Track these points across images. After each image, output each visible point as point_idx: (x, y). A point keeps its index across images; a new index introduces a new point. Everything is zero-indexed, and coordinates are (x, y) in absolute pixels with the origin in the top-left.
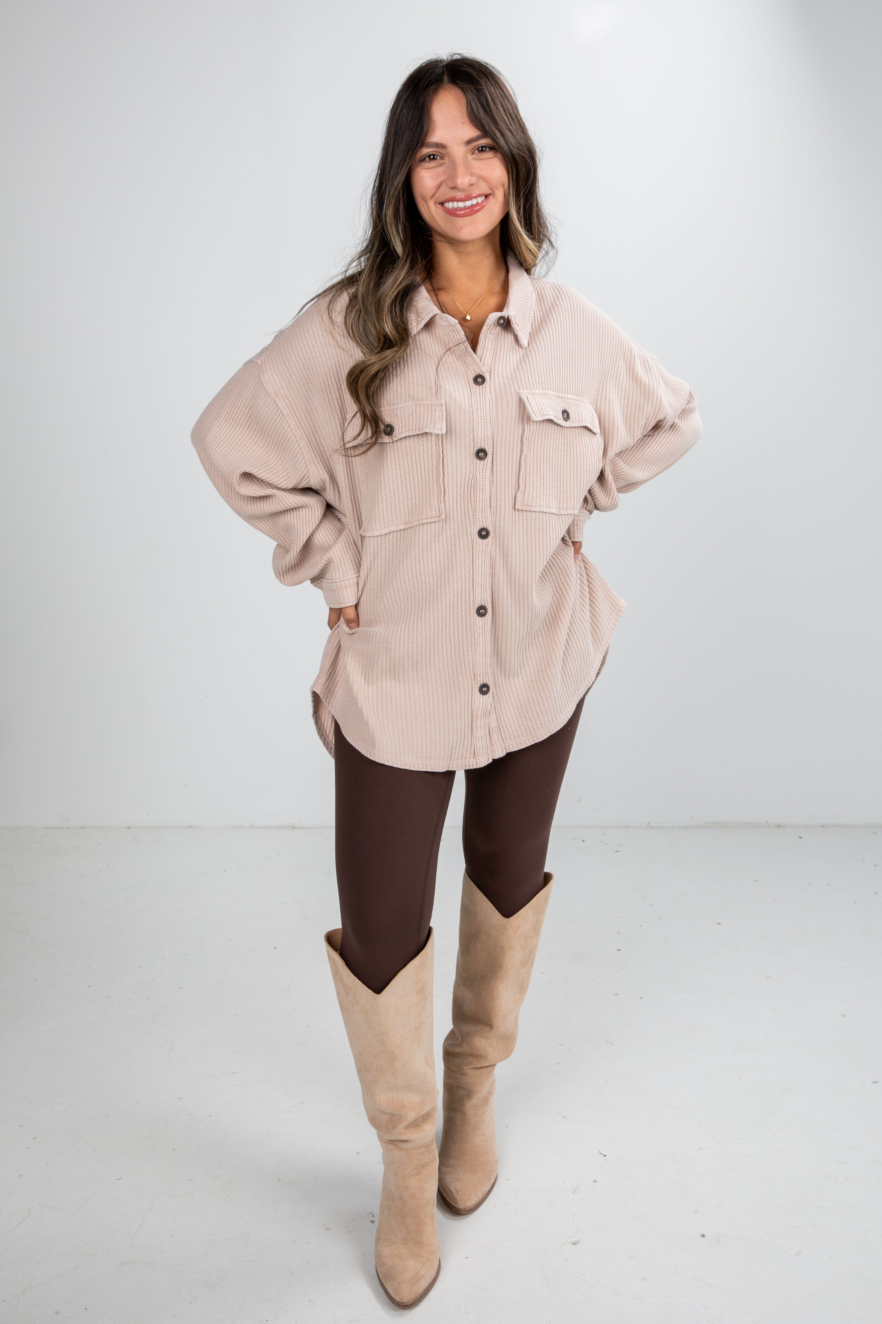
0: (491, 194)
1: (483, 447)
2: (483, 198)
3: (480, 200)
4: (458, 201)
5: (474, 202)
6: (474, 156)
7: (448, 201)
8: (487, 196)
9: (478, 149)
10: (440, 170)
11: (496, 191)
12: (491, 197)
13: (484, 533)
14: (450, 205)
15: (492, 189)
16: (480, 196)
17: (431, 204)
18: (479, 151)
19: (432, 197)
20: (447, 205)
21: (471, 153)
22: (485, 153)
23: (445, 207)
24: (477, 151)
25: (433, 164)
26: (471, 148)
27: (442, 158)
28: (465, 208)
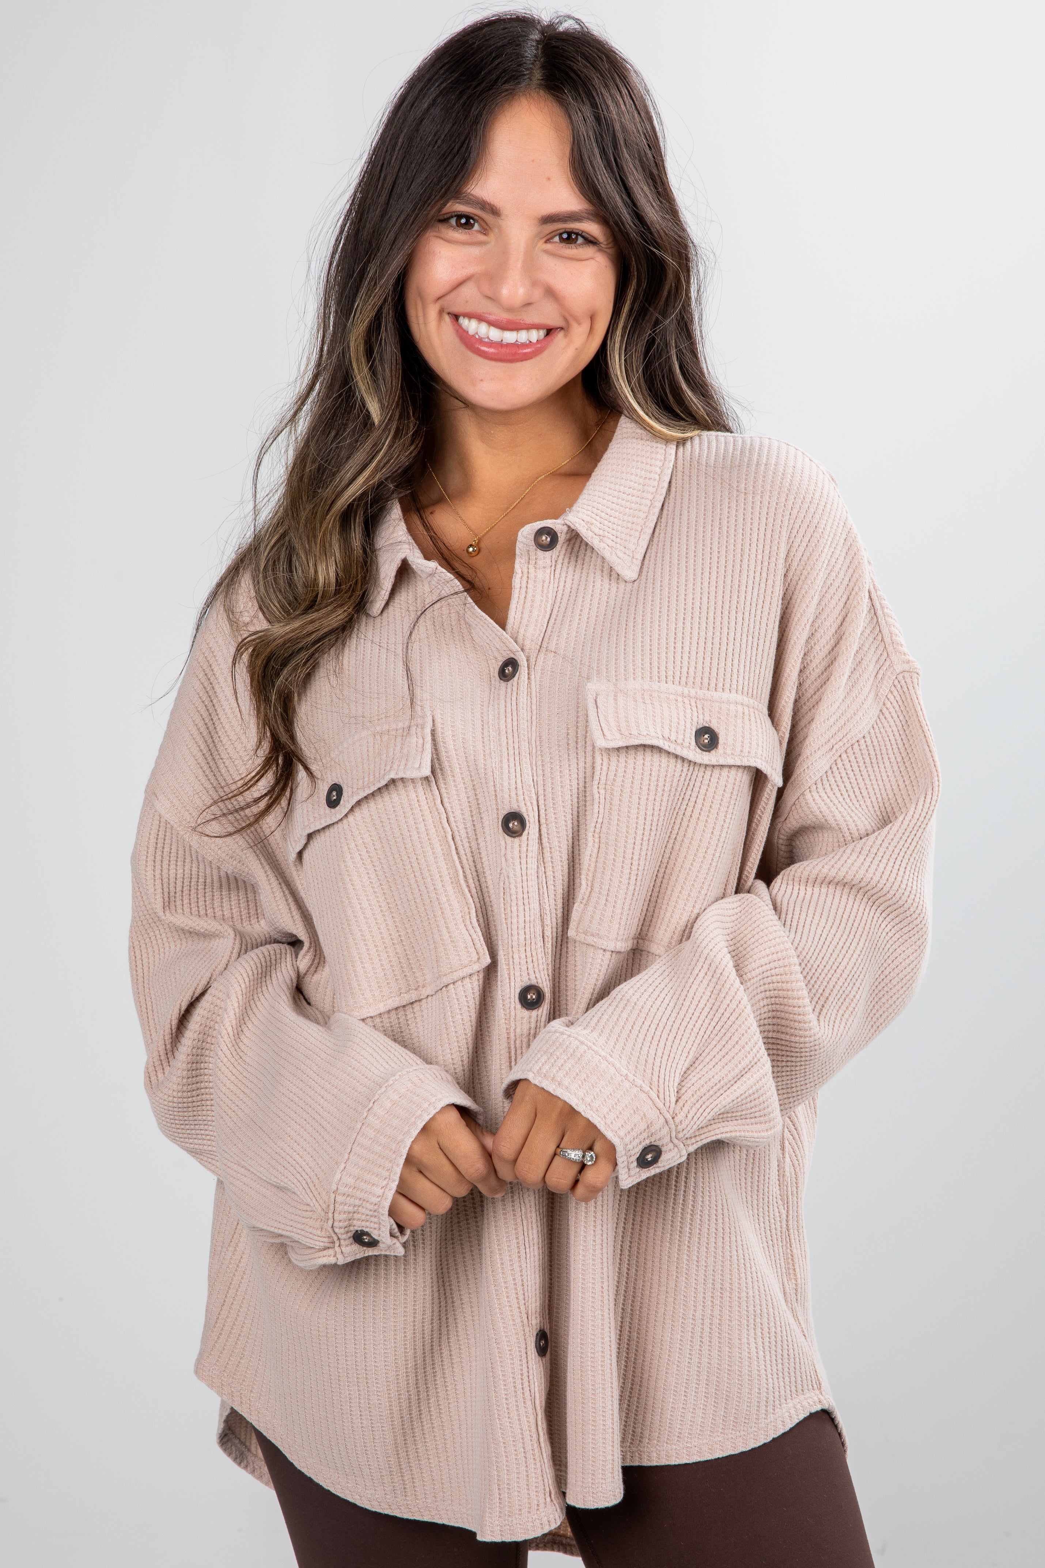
0: (562, 328)
1: (515, 808)
2: (542, 333)
3: (535, 336)
4: (491, 323)
5: (522, 336)
6: (549, 246)
7: (470, 316)
8: (549, 332)
9: (561, 235)
10: (475, 251)
11: (574, 325)
12: (561, 335)
13: (531, 996)
14: (471, 326)
15: (566, 320)
16: (538, 327)
17: (432, 312)
18: (562, 240)
19: (439, 298)
20: (464, 322)
21: (544, 240)
22: (573, 245)
23: (460, 326)
24: (557, 239)
25: (459, 235)
26: (548, 232)
27: (485, 230)
28: (500, 344)
